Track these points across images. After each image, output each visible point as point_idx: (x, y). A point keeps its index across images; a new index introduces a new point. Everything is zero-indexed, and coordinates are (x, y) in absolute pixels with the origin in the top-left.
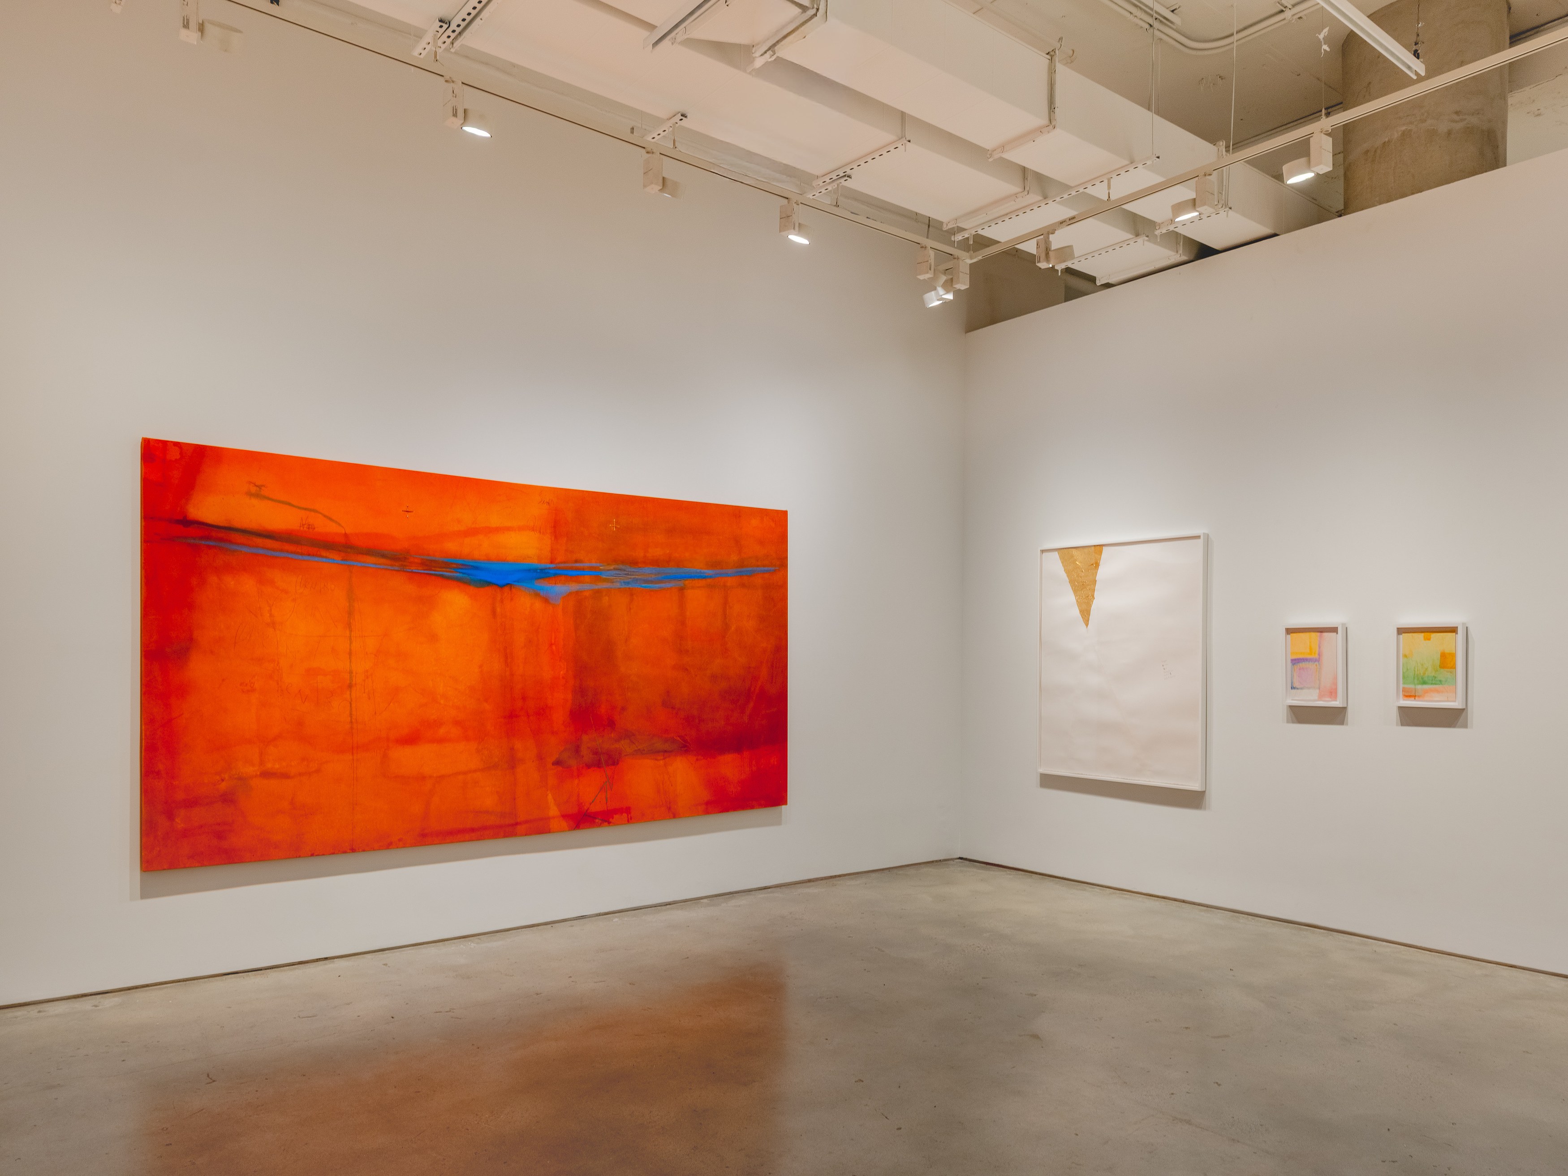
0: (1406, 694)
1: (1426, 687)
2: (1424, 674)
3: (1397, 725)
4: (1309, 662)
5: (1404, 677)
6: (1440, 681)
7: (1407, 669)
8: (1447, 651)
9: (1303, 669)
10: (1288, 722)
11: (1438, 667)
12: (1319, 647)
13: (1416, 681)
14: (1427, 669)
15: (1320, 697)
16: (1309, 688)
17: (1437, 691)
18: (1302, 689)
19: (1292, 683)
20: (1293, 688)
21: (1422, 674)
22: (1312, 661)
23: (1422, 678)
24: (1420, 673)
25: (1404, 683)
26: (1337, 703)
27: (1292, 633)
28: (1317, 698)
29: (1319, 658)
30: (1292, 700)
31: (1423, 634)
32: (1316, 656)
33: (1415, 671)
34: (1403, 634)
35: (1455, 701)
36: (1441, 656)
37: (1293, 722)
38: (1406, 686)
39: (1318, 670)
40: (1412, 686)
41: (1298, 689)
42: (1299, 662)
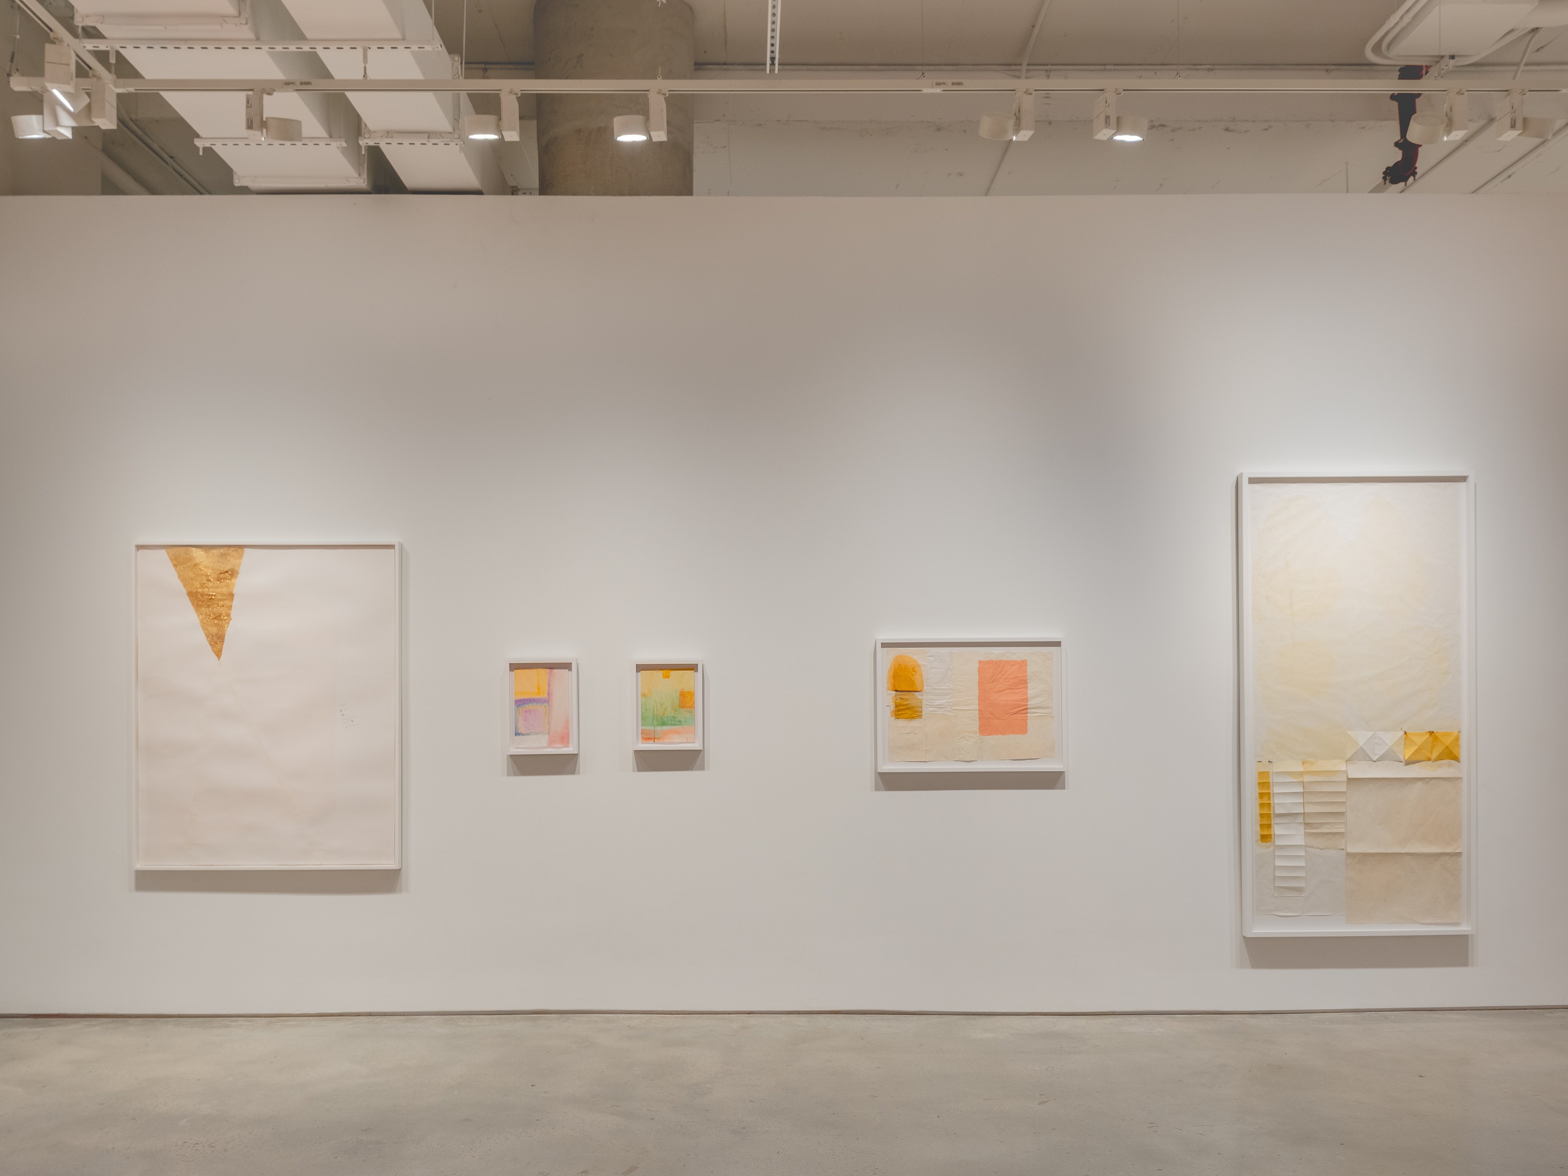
0: (645, 737)
1: (665, 728)
2: (664, 714)
3: (633, 771)
4: (537, 703)
5: (643, 718)
6: (680, 721)
7: (646, 709)
8: (686, 690)
9: (530, 711)
10: (509, 775)
11: (678, 707)
12: (549, 686)
13: (655, 722)
14: (666, 709)
15: (551, 743)
16: (536, 734)
17: (677, 732)
18: (528, 734)
19: (516, 728)
20: (517, 734)
21: (661, 715)
22: (540, 703)
23: (662, 719)
24: (659, 714)
25: (643, 725)
26: (570, 750)
27: (516, 669)
28: (546, 745)
29: (549, 698)
30: (516, 748)
31: (662, 671)
32: (545, 696)
33: (654, 711)
34: (641, 671)
35: (694, 743)
36: (680, 695)
37: (515, 775)
38: (644, 728)
39: (547, 712)
40: (652, 728)
41: (523, 735)
42: (524, 704)
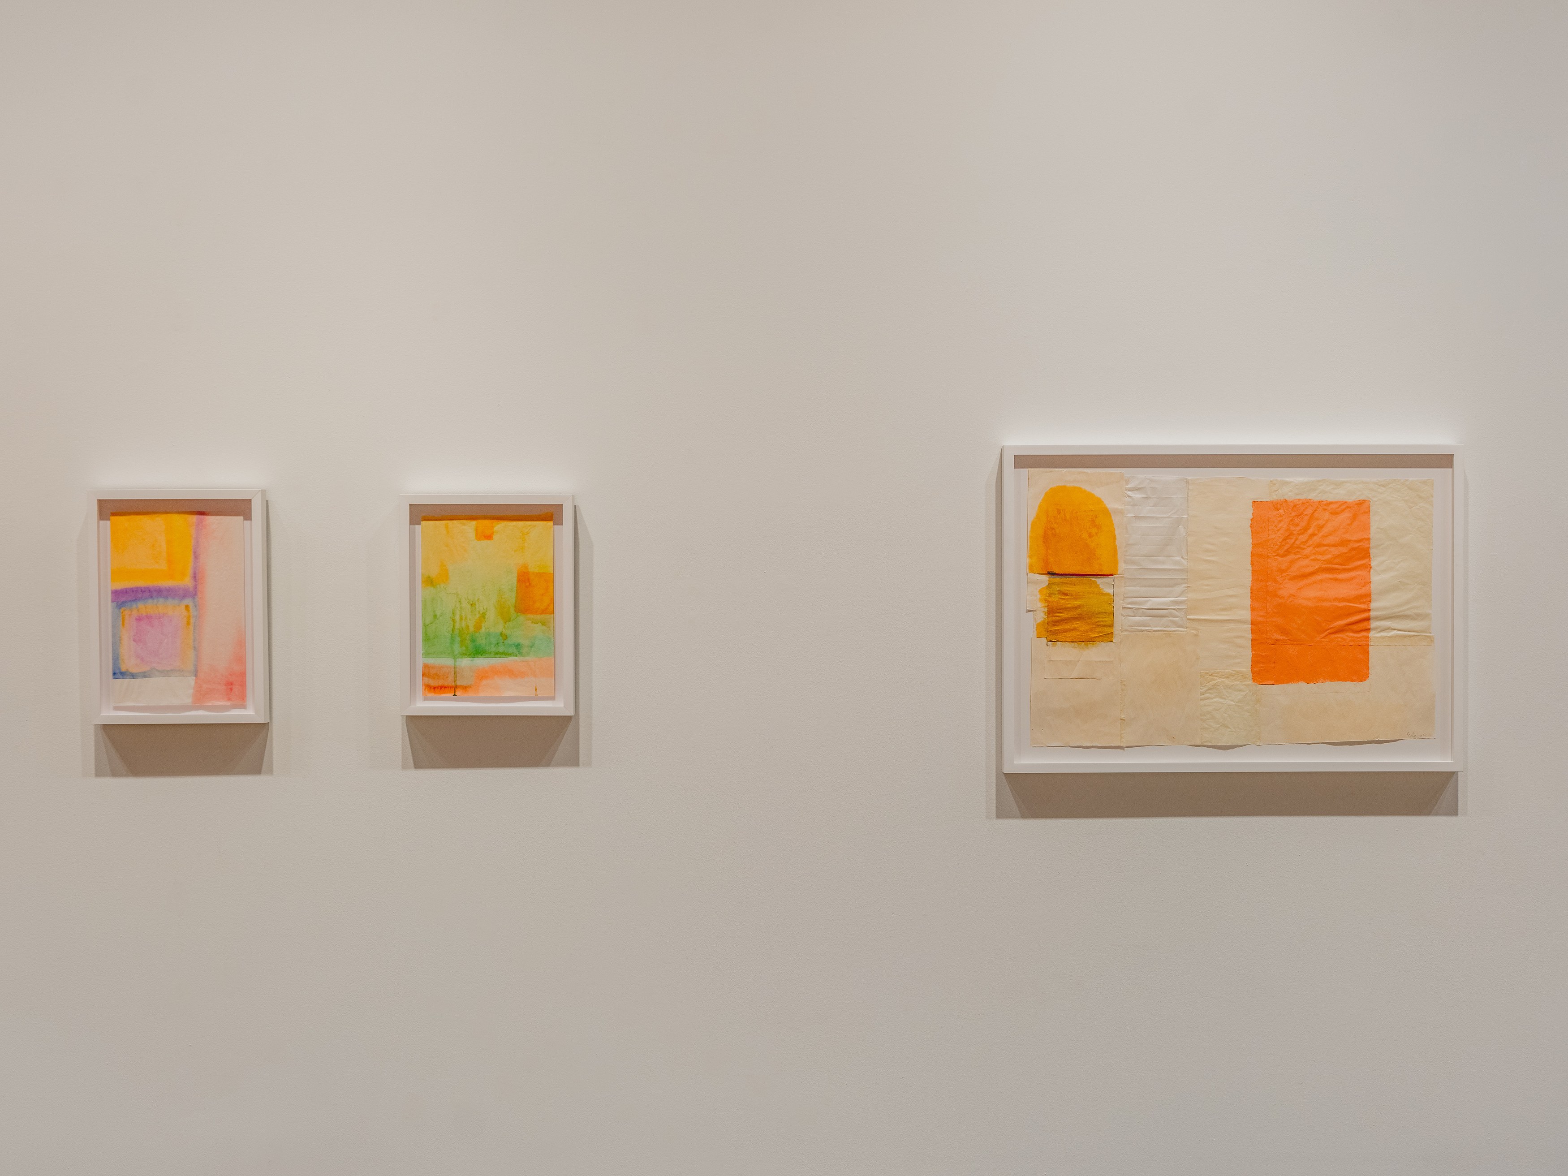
0: (433, 683)
1: (481, 662)
2: (478, 627)
3: (404, 767)
4: (166, 598)
5: (427, 639)
6: (518, 646)
7: (435, 616)
8: (533, 569)
9: (149, 617)
10: (99, 773)
11: (512, 610)
12: (196, 557)
13: (457, 648)
14: (483, 616)
15: (200, 697)
16: (165, 673)
17: (510, 673)
18: (144, 675)
19: (116, 659)
20: (118, 674)
21: (472, 629)
22: (174, 597)
23: (473, 641)
24: (467, 627)
25: (427, 654)
26: (248, 713)
27: (114, 514)
28: (188, 701)
29: (195, 587)
30: (117, 708)
31: (474, 523)
32: (188, 582)
33: (454, 620)
34: (424, 523)
35: (553, 698)
36: (519, 581)
37: (115, 774)
38: (431, 661)
39: (192, 621)
40: (447, 662)
41: (133, 676)
42: (136, 600)
